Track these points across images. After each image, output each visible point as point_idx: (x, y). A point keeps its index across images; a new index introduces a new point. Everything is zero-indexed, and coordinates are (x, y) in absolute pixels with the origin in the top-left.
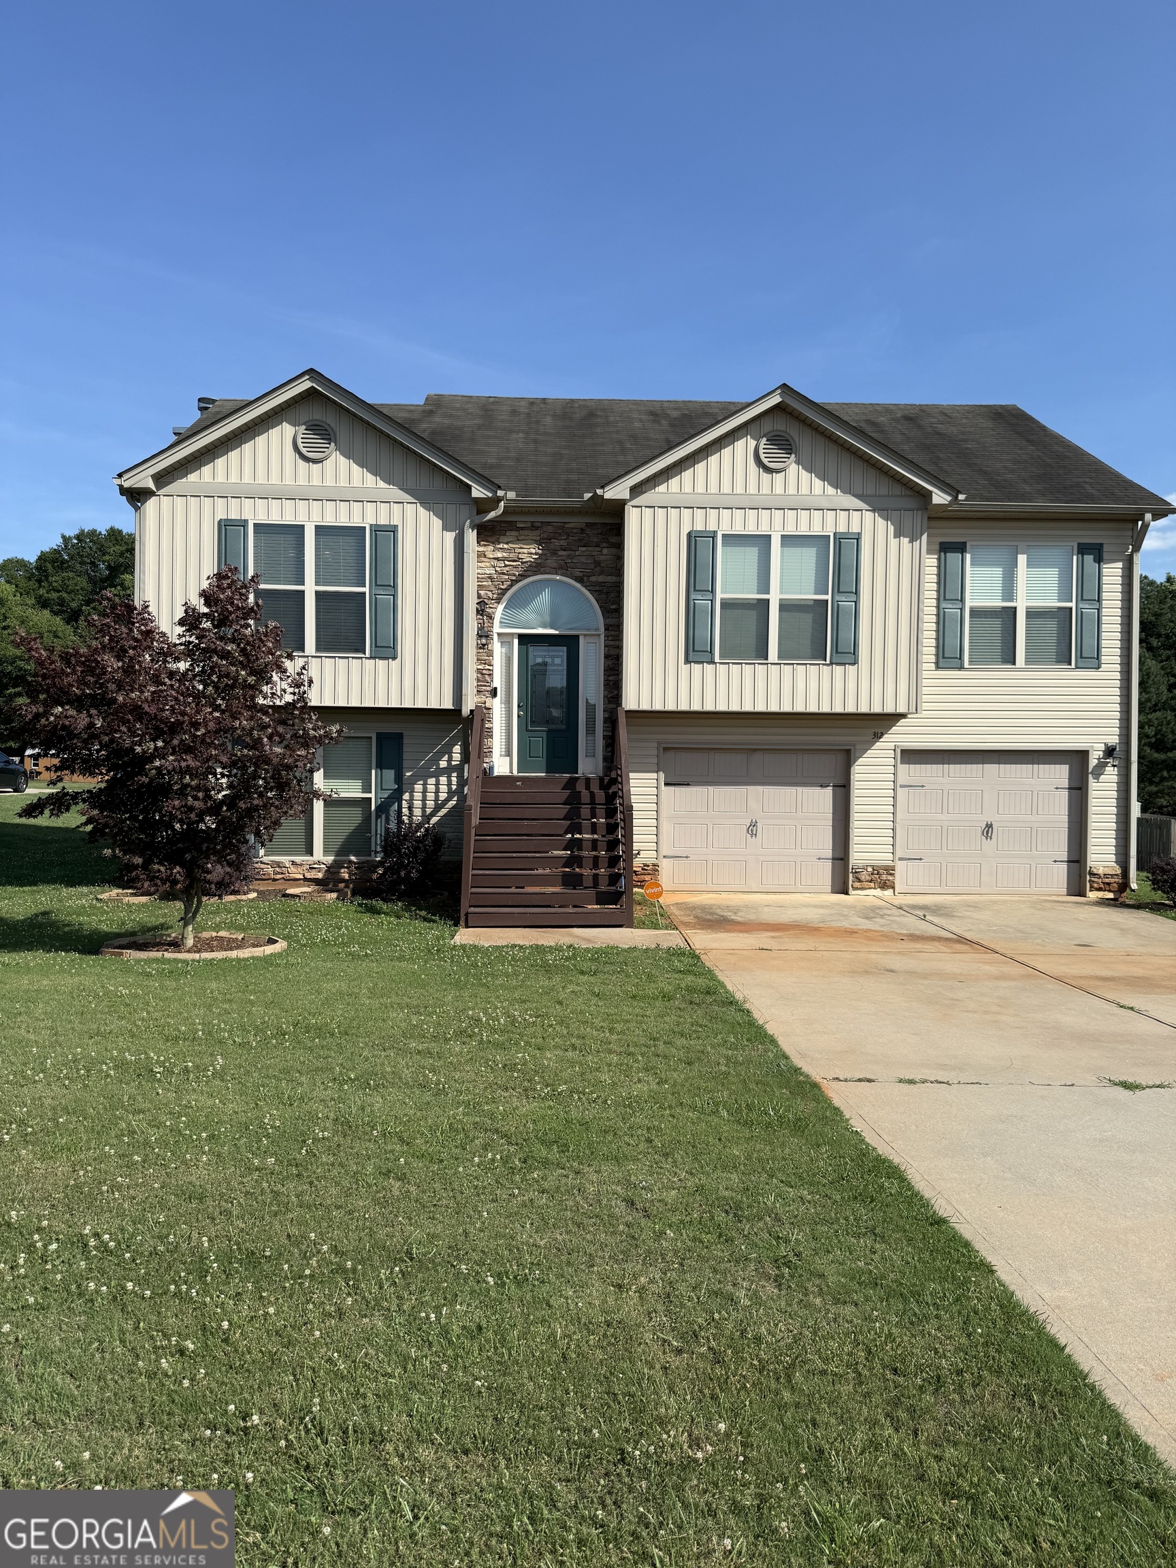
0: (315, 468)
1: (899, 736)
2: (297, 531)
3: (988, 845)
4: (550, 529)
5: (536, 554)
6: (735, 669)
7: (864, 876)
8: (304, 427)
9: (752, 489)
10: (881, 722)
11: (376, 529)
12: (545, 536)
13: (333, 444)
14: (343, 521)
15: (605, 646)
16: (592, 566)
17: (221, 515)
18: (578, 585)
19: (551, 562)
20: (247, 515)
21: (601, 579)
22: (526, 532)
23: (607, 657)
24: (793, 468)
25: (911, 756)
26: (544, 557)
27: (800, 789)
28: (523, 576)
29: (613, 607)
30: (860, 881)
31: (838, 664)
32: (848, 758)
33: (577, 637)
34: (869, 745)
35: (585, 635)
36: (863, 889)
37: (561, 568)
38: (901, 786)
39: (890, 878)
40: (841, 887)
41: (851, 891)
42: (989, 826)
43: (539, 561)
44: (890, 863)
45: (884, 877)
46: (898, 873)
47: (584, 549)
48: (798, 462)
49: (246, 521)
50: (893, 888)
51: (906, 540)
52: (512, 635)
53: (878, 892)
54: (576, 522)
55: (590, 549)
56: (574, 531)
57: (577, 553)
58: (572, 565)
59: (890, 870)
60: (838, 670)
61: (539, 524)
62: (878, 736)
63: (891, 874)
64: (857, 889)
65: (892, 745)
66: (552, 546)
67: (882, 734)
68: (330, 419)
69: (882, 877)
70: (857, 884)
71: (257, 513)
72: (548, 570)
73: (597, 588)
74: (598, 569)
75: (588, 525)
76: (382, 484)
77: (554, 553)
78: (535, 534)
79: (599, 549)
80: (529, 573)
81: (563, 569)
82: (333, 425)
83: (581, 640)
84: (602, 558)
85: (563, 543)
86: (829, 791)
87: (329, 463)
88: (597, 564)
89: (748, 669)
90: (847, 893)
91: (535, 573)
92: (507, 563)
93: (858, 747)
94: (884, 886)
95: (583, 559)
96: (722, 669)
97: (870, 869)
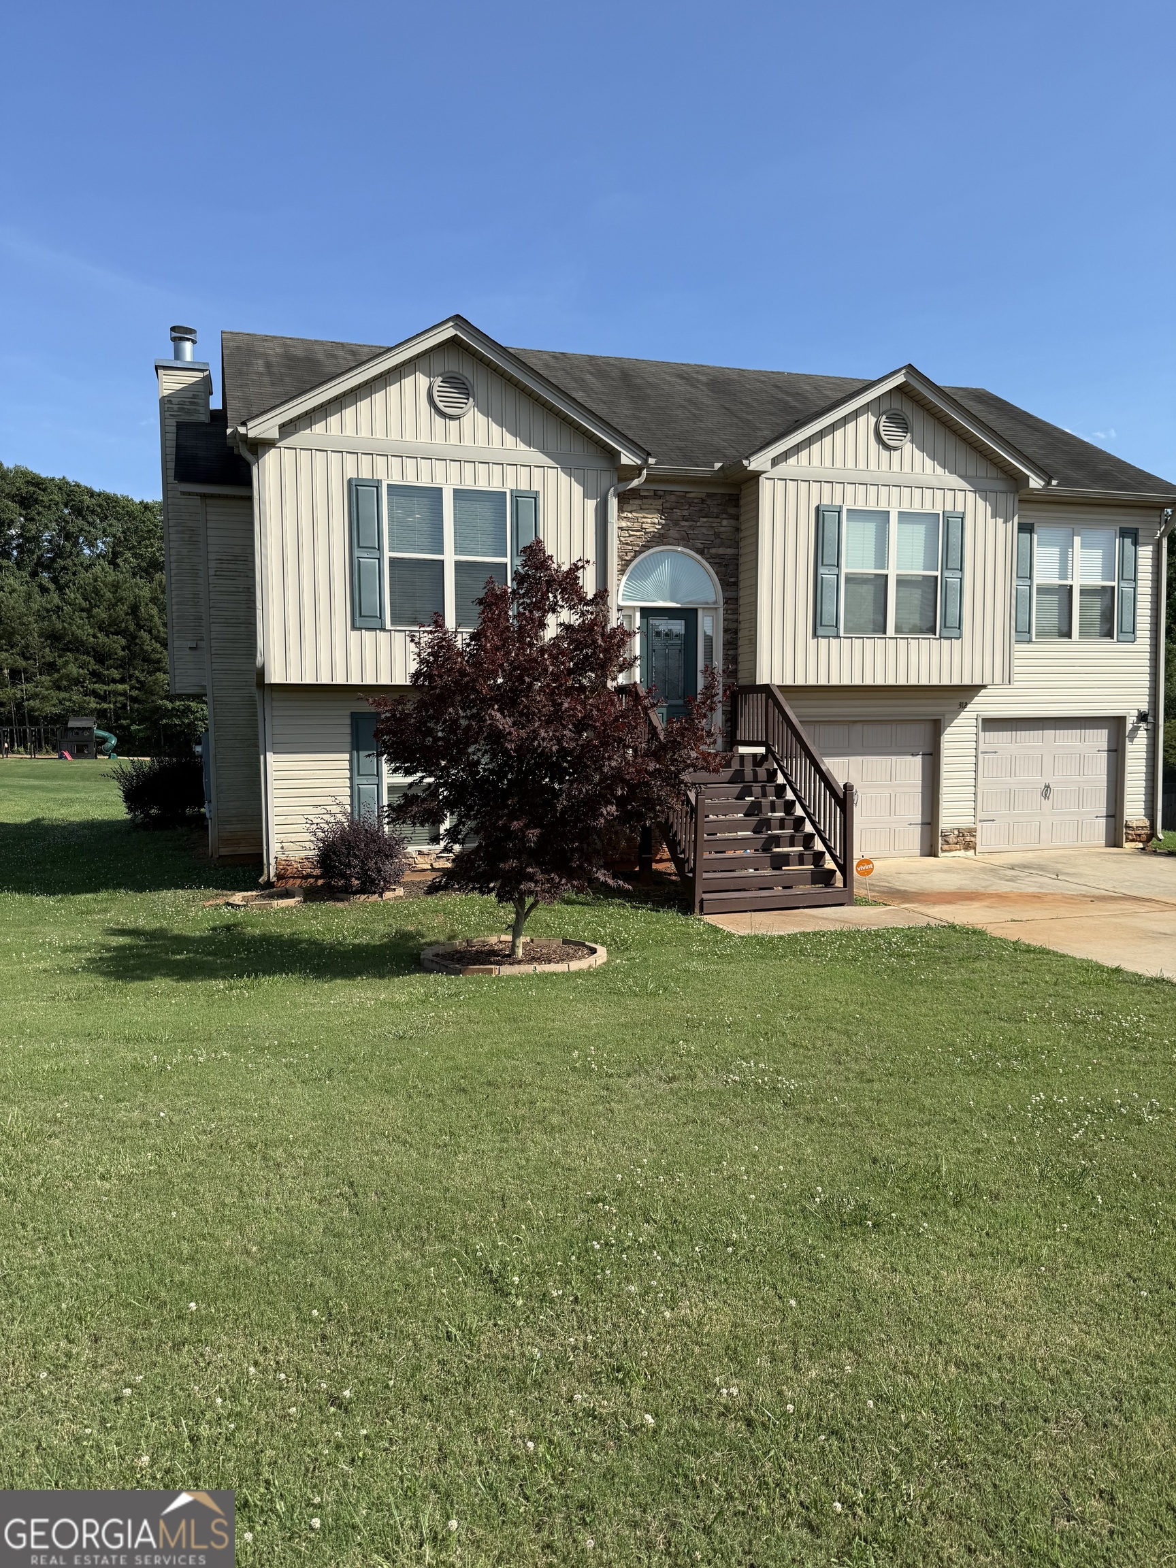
0: (453, 424)
1: (981, 706)
2: (436, 494)
3: (1046, 804)
4: (673, 498)
5: (659, 524)
6: (858, 642)
7: (952, 839)
8: (440, 379)
9: (873, 466)
10: (965, 694)
11: (517, 496)
12: (668, 505)
13: (471, 399)
14: (482, 485)
15: (724, 620)
16: (713, 538)
17: (352, 473)
18: (698, 557)
19: (674, 533)
20: (380, 475)
21: (721, 551)
22: (650, 501)
23: (726, 631)
24: (908, 446)
25: (991, 724)
26: (667, 528)
27: (894, 758)
28: (646, 547)
29: (732, 580)
30: (948, 843)
31: (946, 638)
32: (936, 728)
33: (696, 610)
34: (956, 714)
35: (704, 609)
36: (950, 851)
37: (683, 539)
38: (982, 753)
39: (973, 839)
40: (930, 850)
41: (941, 854)
42: (1047, 787)
43: (662, 531)
44: (973, 826)
45: (968, 839)
46: (978, 834)
47: (705, 520)
48: (912, 441)
49: (379, 481)
50: (975, 849)
51: (1000, 521)
52: (634, 608)
53: (962, 853)
54: (696, 492)
55: (710, 520)
56: (696, 501)
57: (698, 524)
58: (694, 536)
59: (972, 832)
60: (946, 643)
61: (662, 493)
62: (963, 706)
63: (974, 836)
64: (946, 851)
65: (974, 715)
66: (675, 517)
67: (967, 704)
68: (467, 371)
69: (966, 840)
70: (946, 847)
71: (391, 473)
72: (671, 541)
73: (717, 560)
74: (718, 541)
75: (709, 495)
76: (522, 446)
77: (676, 523)
78: (658, 503)
79: (719, 520)
80: (653, 544)
81: (685, 540)
82: (470, 379)
83: (700, 613)
84: (722, 529)
85: (685, 513)
86: (919, 759)
87: (467, 420)
88: (717, 535)
89: (869, 643)
90: (936, 856)
91: (659, 544)
92: (631, 533)
93: (947, 717)
94: (969, 846)
95: (704, 530)
96: (846, 643)
97: (956, 832)
